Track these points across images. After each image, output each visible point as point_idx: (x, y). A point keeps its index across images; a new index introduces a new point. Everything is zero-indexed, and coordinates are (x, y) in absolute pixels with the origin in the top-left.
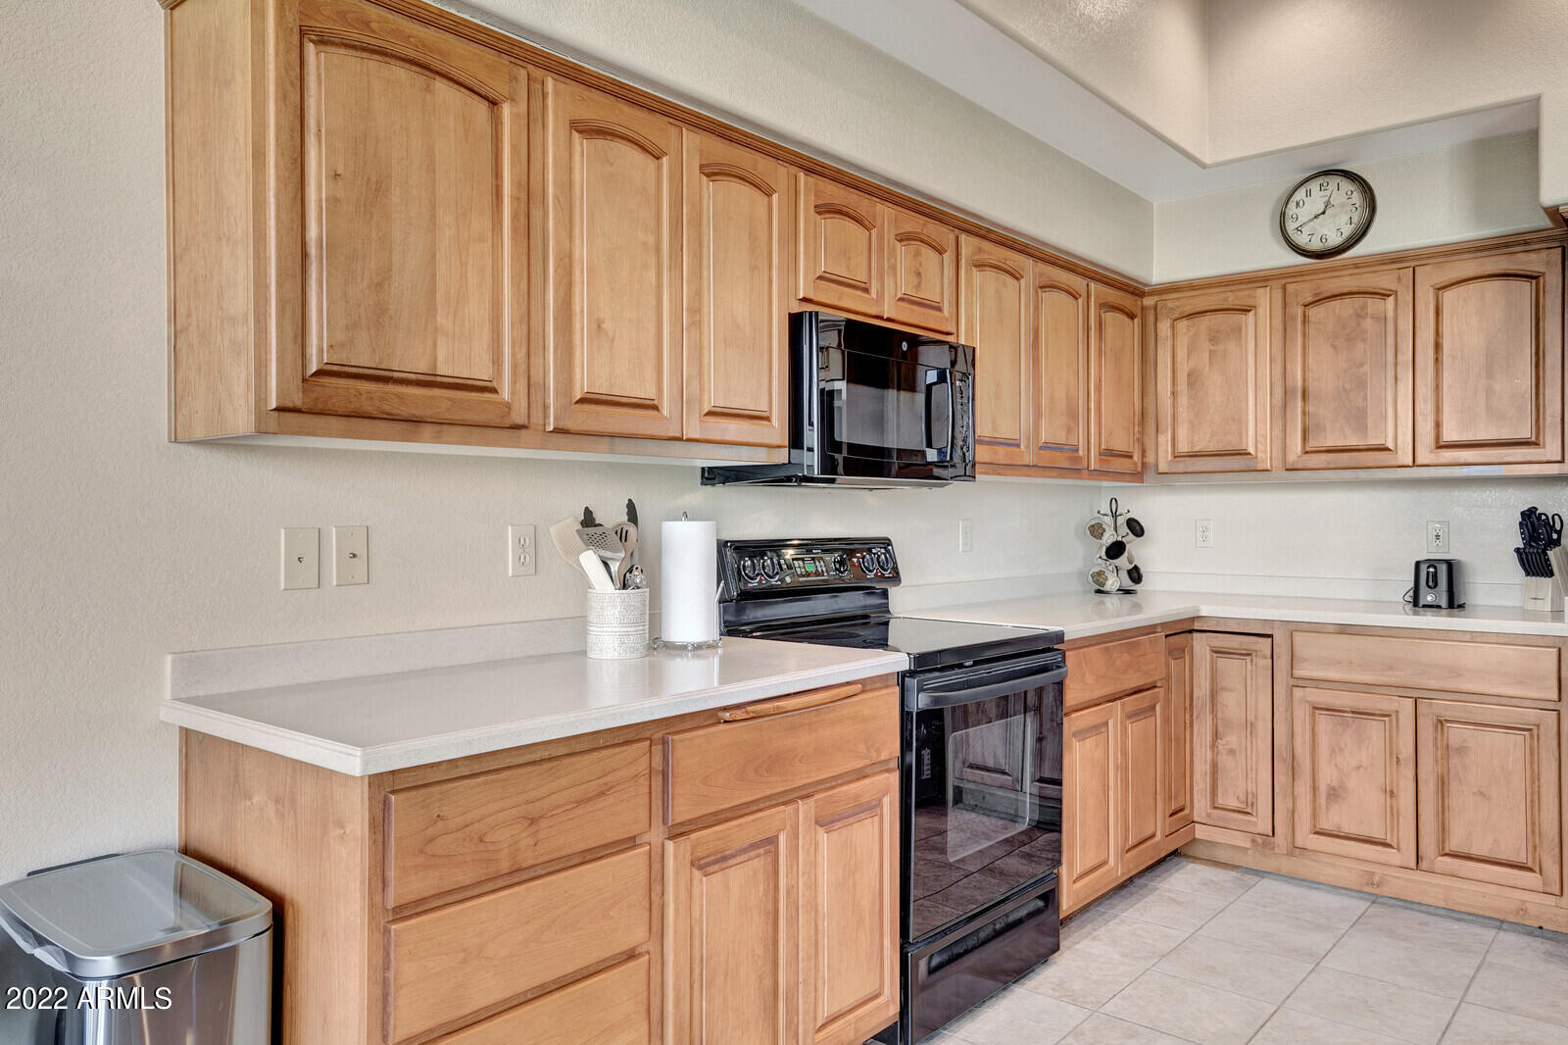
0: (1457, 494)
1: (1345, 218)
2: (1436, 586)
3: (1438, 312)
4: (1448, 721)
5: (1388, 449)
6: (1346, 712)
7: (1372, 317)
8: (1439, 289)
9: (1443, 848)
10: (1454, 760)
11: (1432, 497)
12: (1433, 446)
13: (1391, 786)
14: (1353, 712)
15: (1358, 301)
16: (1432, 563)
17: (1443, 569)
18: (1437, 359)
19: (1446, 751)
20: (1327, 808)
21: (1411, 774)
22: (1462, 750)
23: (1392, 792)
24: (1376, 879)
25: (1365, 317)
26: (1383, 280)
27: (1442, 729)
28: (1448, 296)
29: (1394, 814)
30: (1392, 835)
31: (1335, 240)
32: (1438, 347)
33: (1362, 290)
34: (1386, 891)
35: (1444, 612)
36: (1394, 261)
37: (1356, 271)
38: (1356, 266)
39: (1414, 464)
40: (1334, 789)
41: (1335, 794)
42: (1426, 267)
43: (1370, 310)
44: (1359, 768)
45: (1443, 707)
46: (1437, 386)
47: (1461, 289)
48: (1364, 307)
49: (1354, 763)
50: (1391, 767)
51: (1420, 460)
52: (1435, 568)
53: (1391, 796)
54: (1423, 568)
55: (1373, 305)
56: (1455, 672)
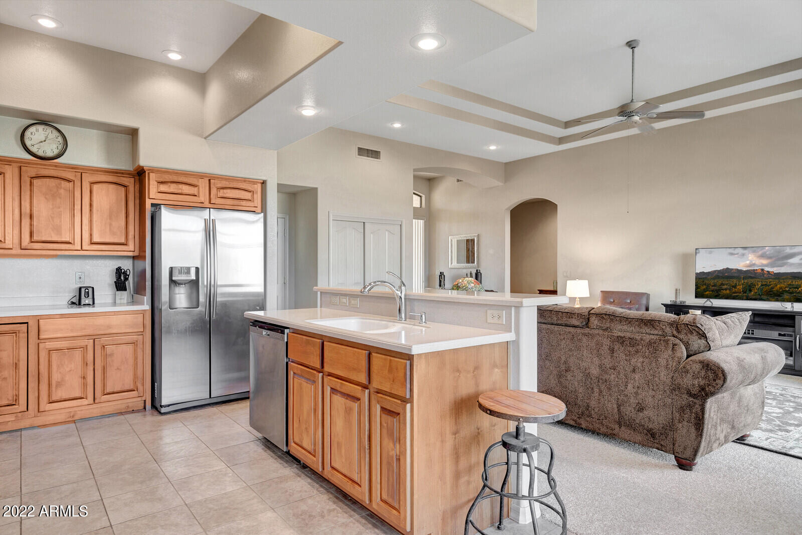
0: (87, 261)
1: (55, 146)
2: (88, 296)
3: (91, 192)
4: (106, 345)
5: (71, 243)
6: (65, 349)
7: (64, 189)
8: (92, 183)
9: (104, 393)
10: (109, 359)
11: (77, 263)
12: (89, 243)
13: (84, 374)
14: (67, 349)
15: (58, 181)
16: (87, 288)
17: (90, 290)
18: (91, 210)
19: (106, 356)
20: (56, 391)
21: (92, 368)
22: (111, 355)
23: (84, 377)
24: (72, 414)
25: (61, 188)
26: (69, 175)
27: (104, 349)
28: (95, 187)
29: (85, 385)
30: (84, 394)
31: (50, 154)
32: (91, 205)
33: (59, 177)
34: (76, 418)
35: (91, 306)
36: (72, 168)
37: (56, 168)
38: (56, 166)
39: (82, 249)
40: (59, 382)
41: (59, 384)
42: (87, 174)
43: (63, 186)
44: (70, 371)
45: (104, 340)
46: (91, 220)
47: (100, 185)
48: (60, 184)
49: (68, 369)
50: (84, 367)
51: (84, 248)
52: (88, 289)
53: (84, 379)
54: (83, 290)
55: (65, 184)
56: (109, 327)
